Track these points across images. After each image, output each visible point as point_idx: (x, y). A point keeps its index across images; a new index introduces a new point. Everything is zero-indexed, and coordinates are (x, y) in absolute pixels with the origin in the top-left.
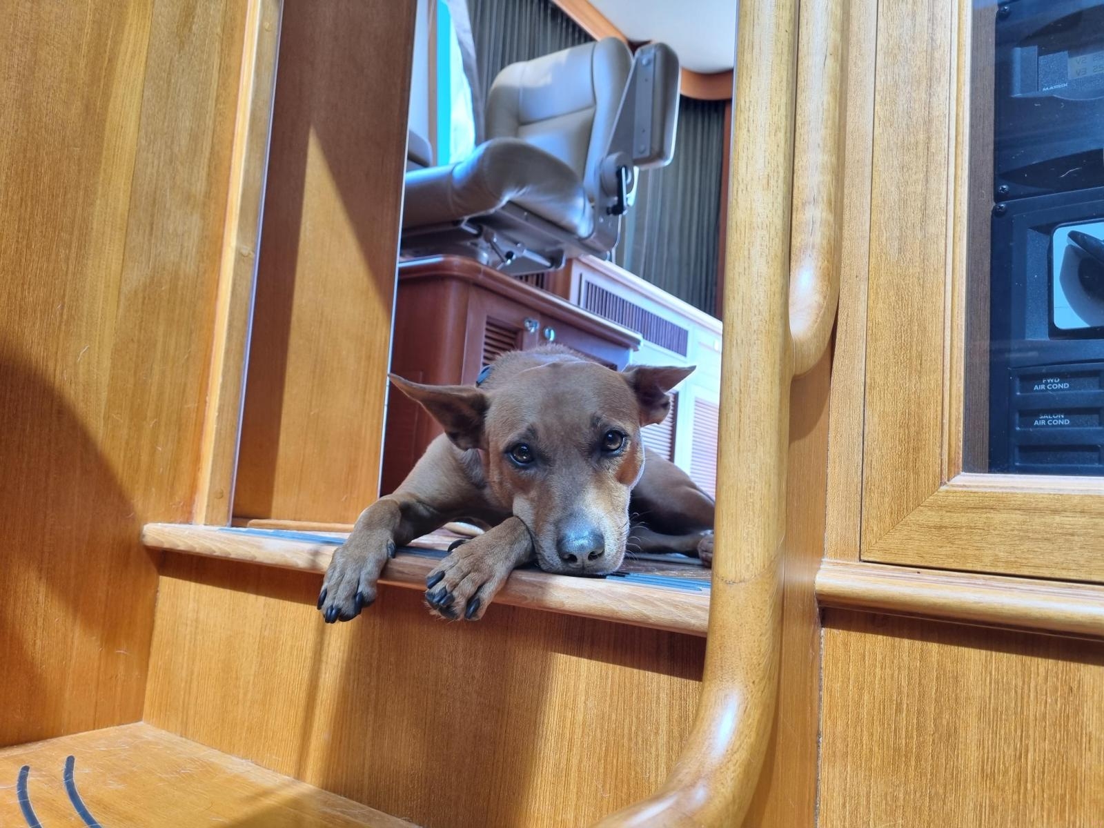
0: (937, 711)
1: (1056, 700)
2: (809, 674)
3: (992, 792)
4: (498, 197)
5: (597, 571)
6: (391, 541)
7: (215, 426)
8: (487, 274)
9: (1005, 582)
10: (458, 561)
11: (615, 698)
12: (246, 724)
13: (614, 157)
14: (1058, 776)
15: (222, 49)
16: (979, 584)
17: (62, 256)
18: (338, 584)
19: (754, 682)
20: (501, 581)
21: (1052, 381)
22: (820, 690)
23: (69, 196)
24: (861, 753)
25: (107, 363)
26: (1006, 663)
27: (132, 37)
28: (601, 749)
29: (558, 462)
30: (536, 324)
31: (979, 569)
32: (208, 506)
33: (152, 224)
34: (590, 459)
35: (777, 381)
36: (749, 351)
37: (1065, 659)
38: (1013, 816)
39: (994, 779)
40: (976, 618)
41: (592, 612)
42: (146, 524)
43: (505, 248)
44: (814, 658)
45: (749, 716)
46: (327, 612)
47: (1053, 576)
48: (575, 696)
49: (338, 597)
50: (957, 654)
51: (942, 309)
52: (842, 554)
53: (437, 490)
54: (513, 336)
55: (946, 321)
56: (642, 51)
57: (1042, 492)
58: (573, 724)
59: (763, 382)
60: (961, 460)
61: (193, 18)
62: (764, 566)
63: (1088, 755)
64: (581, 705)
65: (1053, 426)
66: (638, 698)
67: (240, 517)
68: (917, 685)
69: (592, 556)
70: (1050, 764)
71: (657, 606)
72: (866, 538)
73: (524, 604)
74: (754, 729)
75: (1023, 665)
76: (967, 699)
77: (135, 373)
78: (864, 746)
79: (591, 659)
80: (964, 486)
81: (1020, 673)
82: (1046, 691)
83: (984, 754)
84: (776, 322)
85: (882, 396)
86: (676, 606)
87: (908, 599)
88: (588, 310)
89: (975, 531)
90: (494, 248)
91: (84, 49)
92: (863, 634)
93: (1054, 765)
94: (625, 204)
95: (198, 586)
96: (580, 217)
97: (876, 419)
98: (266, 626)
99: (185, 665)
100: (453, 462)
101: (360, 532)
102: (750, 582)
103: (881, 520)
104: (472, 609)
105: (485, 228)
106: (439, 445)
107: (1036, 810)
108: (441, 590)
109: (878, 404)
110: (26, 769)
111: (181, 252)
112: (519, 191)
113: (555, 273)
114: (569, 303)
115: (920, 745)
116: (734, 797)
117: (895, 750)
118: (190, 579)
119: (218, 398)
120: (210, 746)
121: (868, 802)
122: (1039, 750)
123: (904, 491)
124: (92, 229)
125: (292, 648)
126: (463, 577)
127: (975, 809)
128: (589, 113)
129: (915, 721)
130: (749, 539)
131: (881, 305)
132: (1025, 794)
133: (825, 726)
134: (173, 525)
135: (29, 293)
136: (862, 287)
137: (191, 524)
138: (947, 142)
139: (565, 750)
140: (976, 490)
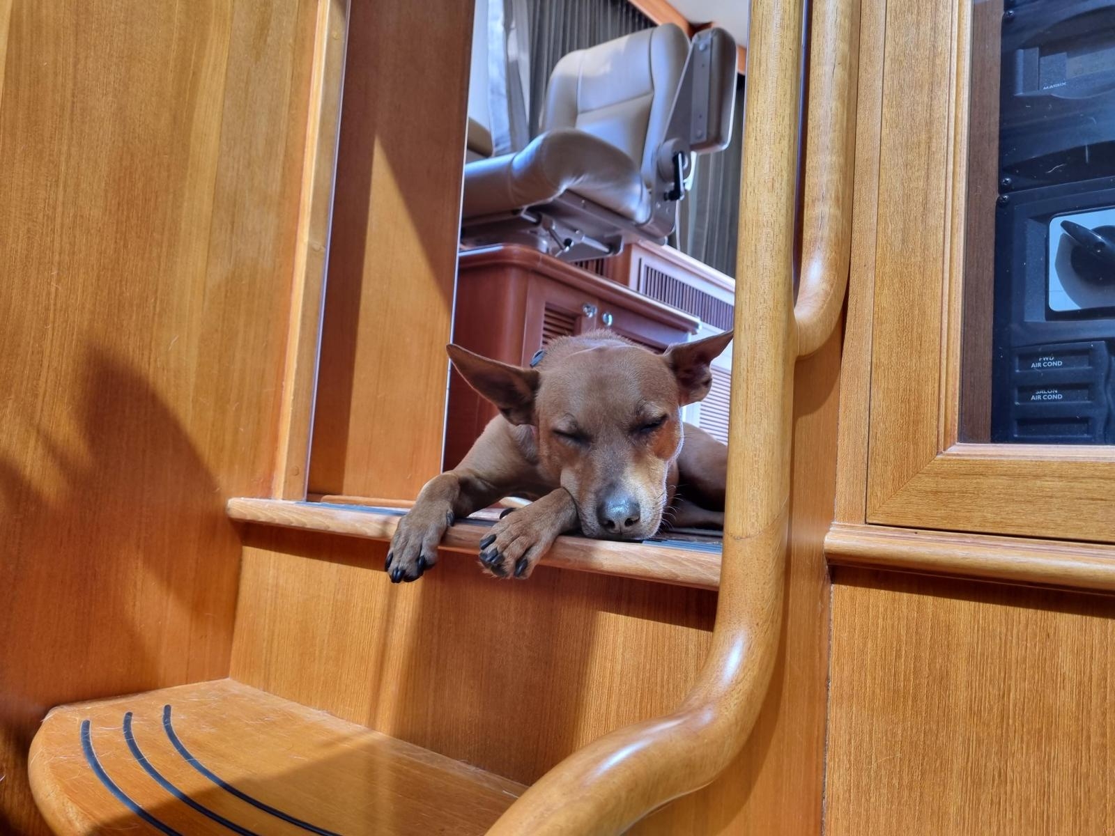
0: (931, 656)
1: (1035, 645)
2: (818, 624)
3: (978, 727)
4: (556, 186)
5: (633, 536)
6: (450, 511)
7: (291, 409)
8: (545, 262)
9: (992, 540)
10: (509, 526)
11: (650, 649)
12: (322, 678)
13: (671, 143)
14: (1036, 712)
15: (294, 59)
16: (968, 543)
17: (154, 255)
18: (403, 549)
19: (758, 625)
20: (547, 544)
21: (1047, 359)
22: (829, 640)
23: (160, 200)
24: (865, 694)
25: (194, 352)
26: (992, 613)
27: (213, 51)
28: (637, 695)
29: (601, 439)
30: (594, 309)
31: (969, 529)
32: (285, 482)
33: (233, 223)
34: (629, 437)
35: (781, 362)
36: (755, 335)
37: (1043, 608)
38: (997, 748)
39: (981, 717)
40: (964, 572)
41: (628, 572)
42: (230, 498)
43: (563, 234)
44: (823, 611)
45: (753, 653)
46: (393, 574)
47: (1033, 535)
48: (614, 649)
49: (401, 561)
50: (949, 605)
51: (940, 294)
52: (850, 517)
53: (494, 466)
54: (571, 321)
55: (944, 305)
56: (699, 37)
57: (1025, 459)
58: (612, 673)
59: (768, 363)
60: (956, 432)
61: (268, 30)
62: (768, 523)
63: (1063, 693)
64: (619, 657)
65: (1048, 400)
66: (670, 650)
67: (314, 493)
68: (914, 634)
69: (629, 522)
70: (1029, 702)
71: (685, 565)
72: (871, 502)
73: (568, 566)
74: (758, 663)
75: (1007, 614)
76: (958, 645)
77: (219, 361)
78: (868, 689)
79: (628, 616)
80: (958, 455)
81: (1003, 621)
82: (1027, 636)
83: (971, 695)
84: (779, 309)
85: (886, 374)
86: (701, 565)
87: (905, 556)
88: (648, 295)
89: (967, 495)
90: (553, 235)
91: (172, 64)
92: (868, 589)
93: (1033, 701)
94: (682, 188)
95: (278, 554)
96: (638, 204)
97: (881, 396)
98: (338, 590)
99: (267, 627)
100: (509, 439)
101: (423, 502)
102: (755, 537)
103: (883, 486)
104: (520, 568)
105: (544, 216)
106: (496, 424)
107: (1016, 742)
108: (493, 551)
109: (883, 381)
110: (130, 714)
111: (259, 249)
112: (576, 180)
113: (615, 258)
114: (629, 289)
115: (916, 687)
116: (736, 719)
117: (894, 691)
118: (271, 549)
119: (293, 383)
120: (290, 699)
121: (871, 739)
122: (1020, 689)
123: (904, 460)
124: (181, 229)
125: (362, 610)
126: (513, 540)
127: (964, 742)
128: (646, 99)
129: (912, 666)
130: (755, 501)
131: (886, 291)
132: (1007, 729)
133: (834, 672)
134: (254, 499)
135: (126, 289)
136: (870, 275)
137: (270, 499)
138: (946, 141)
139: (605, 697)
140: (969, 458)
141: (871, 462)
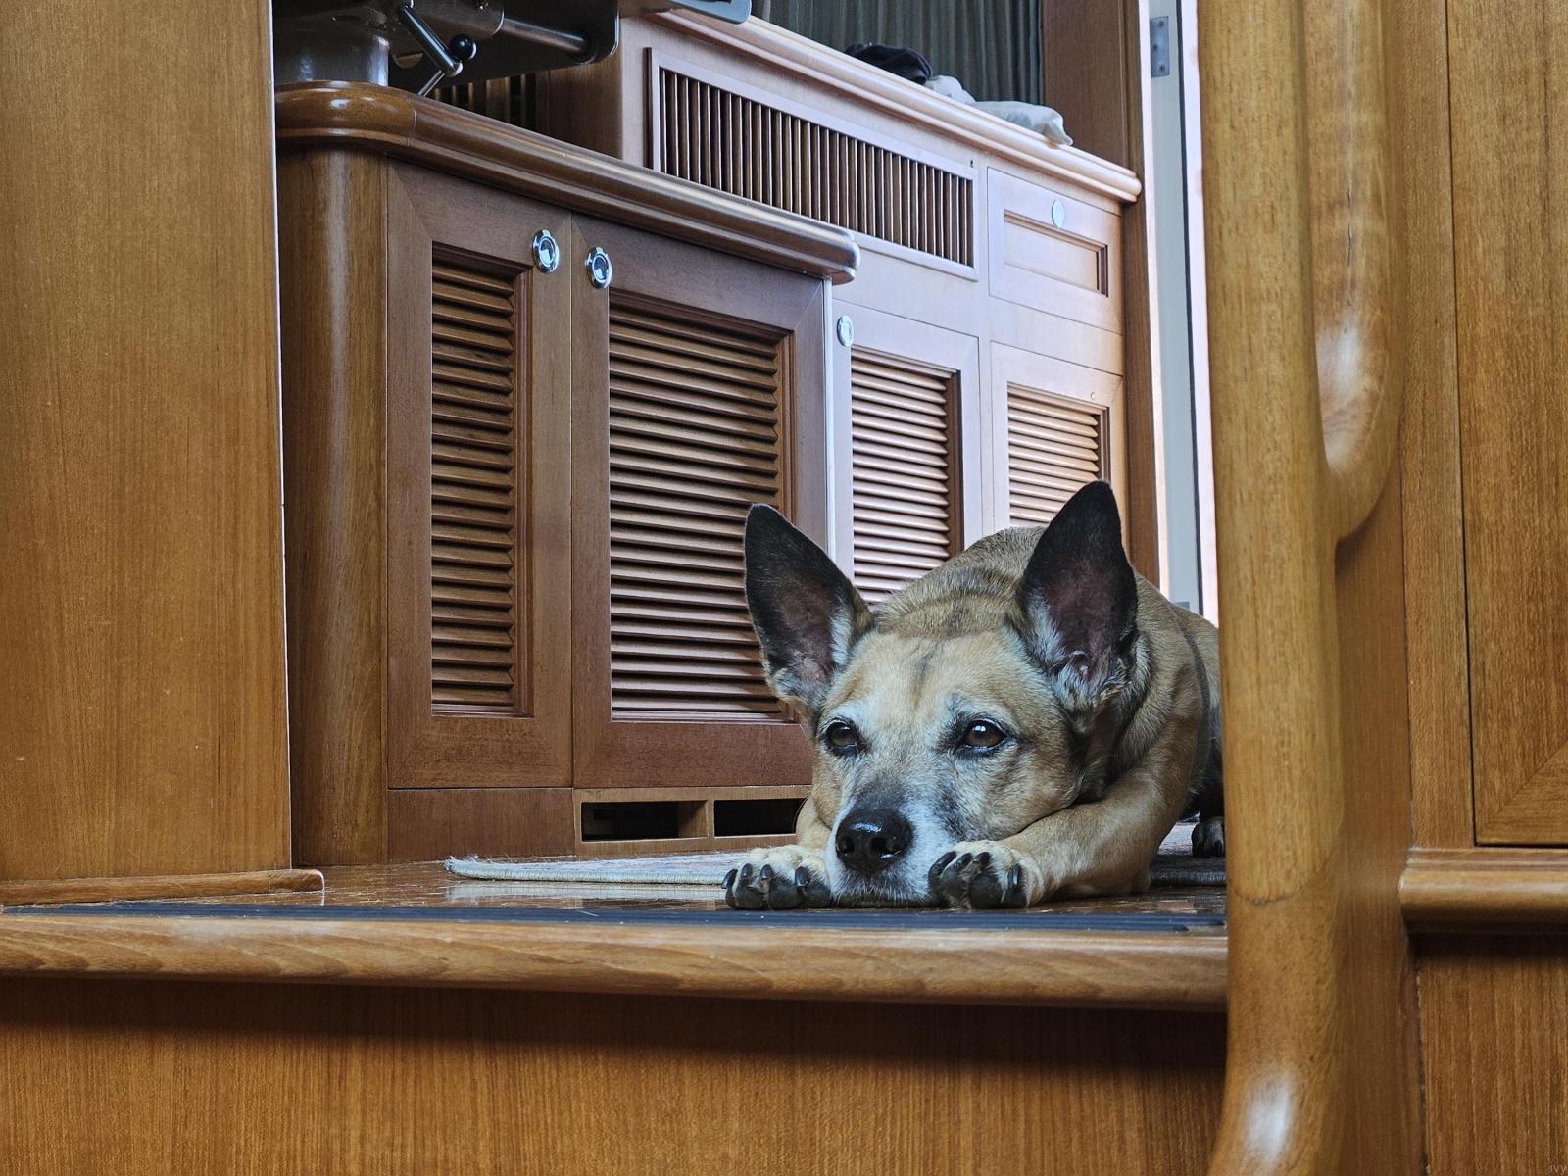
19: (1312, 1059)
22: (1421, 1083)
35: (1313, 560)
36: (1263, 513)
45: (1309, 1110)
52: (1444, 834)
59: (1291, 564)
62: (1315, 869)
72: (1482, 803)
74: (1319, 1131)
78: (1503, 1168)
84: (1304, 459)
85: (1495, 544)
97: (1487, 588)
102: (1295, 897)
103: (1505, 768)
109: (1489, 559)
123: (1541, 714)
130: (1288, 829)
131: (1481, 375)
133: (1435, 1145)
136: (1447, 340)
141: (1478, 722)
